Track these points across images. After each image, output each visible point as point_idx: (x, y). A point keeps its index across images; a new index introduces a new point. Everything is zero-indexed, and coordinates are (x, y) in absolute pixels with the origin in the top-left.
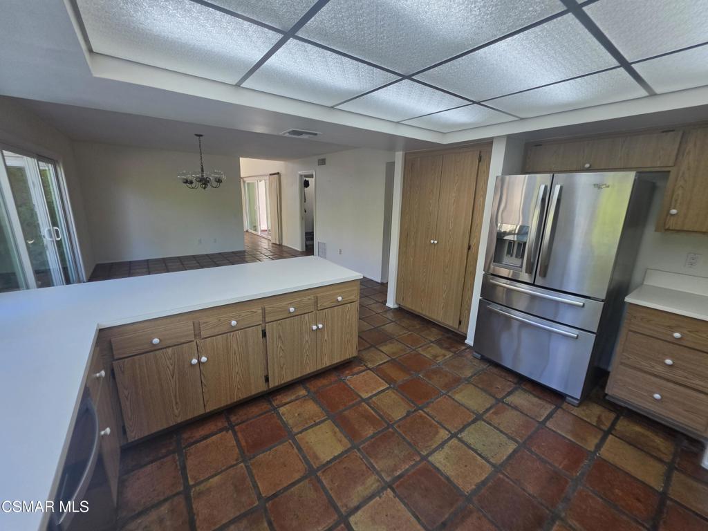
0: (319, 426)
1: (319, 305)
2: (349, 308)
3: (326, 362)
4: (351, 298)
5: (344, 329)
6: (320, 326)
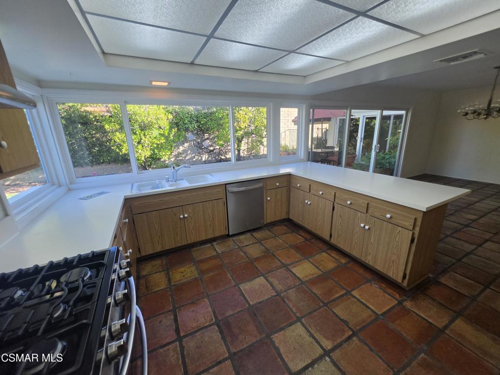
0: (315, 268)
1: (370, 211)
2: (399, 231)
3: (369, 260)
4: (404, 223)
5: (391, 247)
6: (367, 227)
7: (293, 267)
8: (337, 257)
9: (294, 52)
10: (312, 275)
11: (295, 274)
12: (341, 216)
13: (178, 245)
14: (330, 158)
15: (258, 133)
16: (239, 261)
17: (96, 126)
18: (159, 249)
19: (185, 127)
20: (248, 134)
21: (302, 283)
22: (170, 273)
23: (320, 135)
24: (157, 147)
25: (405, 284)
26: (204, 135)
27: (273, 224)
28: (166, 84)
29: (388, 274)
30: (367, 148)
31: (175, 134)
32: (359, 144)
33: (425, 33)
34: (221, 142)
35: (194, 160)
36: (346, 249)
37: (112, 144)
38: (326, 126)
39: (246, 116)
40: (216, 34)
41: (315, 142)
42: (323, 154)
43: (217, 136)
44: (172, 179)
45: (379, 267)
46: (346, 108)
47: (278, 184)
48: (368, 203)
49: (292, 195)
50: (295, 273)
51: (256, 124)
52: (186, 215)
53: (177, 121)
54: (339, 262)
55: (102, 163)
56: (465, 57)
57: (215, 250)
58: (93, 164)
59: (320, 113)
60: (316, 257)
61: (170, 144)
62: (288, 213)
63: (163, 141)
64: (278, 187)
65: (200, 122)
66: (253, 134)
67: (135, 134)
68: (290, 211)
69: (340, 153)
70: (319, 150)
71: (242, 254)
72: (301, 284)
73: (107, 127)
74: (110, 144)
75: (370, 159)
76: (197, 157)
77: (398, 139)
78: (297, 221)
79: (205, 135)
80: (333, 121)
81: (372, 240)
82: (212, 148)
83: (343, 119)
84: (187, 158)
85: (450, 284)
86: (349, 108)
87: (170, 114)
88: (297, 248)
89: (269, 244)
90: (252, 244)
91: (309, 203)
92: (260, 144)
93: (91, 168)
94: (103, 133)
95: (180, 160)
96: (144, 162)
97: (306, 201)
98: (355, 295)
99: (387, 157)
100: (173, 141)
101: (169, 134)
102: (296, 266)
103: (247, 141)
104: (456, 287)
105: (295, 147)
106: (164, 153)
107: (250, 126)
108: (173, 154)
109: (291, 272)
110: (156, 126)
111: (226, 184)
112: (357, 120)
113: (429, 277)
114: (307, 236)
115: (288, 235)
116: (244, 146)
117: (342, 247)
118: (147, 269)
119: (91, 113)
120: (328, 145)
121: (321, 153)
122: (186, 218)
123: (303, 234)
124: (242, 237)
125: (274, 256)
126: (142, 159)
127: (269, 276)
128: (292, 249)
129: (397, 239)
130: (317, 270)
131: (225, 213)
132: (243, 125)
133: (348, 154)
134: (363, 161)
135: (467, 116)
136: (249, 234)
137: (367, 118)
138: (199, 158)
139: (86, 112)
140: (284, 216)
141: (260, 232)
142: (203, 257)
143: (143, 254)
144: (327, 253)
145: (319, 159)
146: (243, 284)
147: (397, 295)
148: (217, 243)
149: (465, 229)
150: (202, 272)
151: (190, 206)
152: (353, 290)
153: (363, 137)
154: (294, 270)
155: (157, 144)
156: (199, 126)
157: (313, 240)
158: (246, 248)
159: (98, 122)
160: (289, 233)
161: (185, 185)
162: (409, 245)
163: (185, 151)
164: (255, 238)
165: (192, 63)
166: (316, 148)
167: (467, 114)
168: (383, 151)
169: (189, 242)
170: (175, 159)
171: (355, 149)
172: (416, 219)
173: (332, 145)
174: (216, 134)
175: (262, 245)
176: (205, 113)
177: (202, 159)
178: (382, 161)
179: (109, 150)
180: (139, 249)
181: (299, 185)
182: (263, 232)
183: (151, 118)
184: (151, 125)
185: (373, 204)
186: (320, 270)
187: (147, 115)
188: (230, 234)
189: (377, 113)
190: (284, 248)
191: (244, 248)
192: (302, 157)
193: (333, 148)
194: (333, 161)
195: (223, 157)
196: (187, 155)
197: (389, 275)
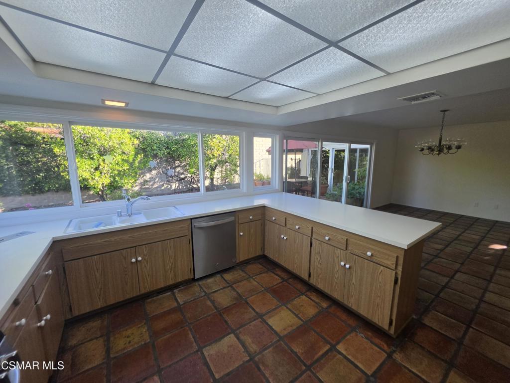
0: (295, 316)
1: (350, 248)
2: (382, 271)
3: (352, 304)
4: (385, 262)
5: (374, 288)
6: (347, 266)
7: (270, 317)
8: (317, 300)
9: (265, 79)
10: (291, 326)
11: (271, 327)
12: (319, 253)
13: (128, 297)
14: (304, 188)
15: (232, 161)
16: (204, 314)
17: (45, 148)
18: (100, 304)
19: (154, 154)
20: (222, 163)
21: (281, 338)
22: (112, 339)
23: (294, 165)
24: (119, 174)
25: (392, 331)
26: (174, 163)
27: (247, 262)
28: (123, 105)
29: (373, 320)
30: (338, 178)
31: (140, 161)
32: (331, 175)
33: (390, 71)
34: (193, 170)
35: (163, 188)
36: (327, 291)
37: (61, 170)
38: (299, 156)
39: (220, 144)
40: (177, 51)
41: (289, 172)
42: (297, 184)
43: (189, 164)
44: (126, 213)
45: (363, 311)
46: (317, 140)
47: (251, 217)
48: (347, 239)
49: (267, 228)
50: (271, 325)
51: (230, 152)
52: (140, 259)
53: (145, 147)
54: (320, 306)
55: (48, 191)
56: (424, 97)
57: (176, 300)
58: (35, 193)
59: (293, 144)
60: (295, 302)
61: (134, 171)
62: (263, 248)
63: (126, 167)
64: (251, 221)
65: (171, 149)
66: (227, 162)
67: (92, 159)
68: (266, 247)
69: (314, 183)
70: (294, 180)
71: (209, 303)
72: (278, 341)
73: (56, 150)
74: (59, 169)
75: (341, 189)
76: (165, 186)
77: (365, 171)
78: (273, 258)
79: (176, 162)
80: (305, 152)
81: (354, 281)
82: (183, 176)
83: (316, 151)
84: (155, 186)
85: (435, 326)
86: (320, 140)
87: (136, 139)
88: (275, 292)
89: (241, 288)
90: (221, 289)
91: (285, 238)
92: (235, 173)
93: (32, 197)
94: (51, 157)
95: (146, 188)
96: (102, 191)
97: (282, 236)
98: (340, 350)
99: (357, 187)
100: (139, 168)
101: (134, 160)
102: (273, 316)
103: (221, 169)
104: (441, 329)
105: (270, 176)
106: (126, 181)
107: (223, 154)
108: (138, 181)
109: (267, 324)
110: (119, 151)
111: (191, 219)
112: (327, 152)
113: (413, 318)
114: (283, 275)
115: (263, 275)
116: (217, 174)
117: (322, 288)
118: (79, 335)
119: (38, 134)
120: (302, 175)
121: (296, 182)
122: (139, 261)
123: (279, 273)
124: (210, 280)
125: (248, 303)
126: (99, 187)
127: (240, 333)
128: (269, 292)
129: (380, 280)
130: (297, 319)
131: (190, 253)
132: (216, 154)
133: (321, 184)
134: (335, 191)
135: (423, 152)
136: (219, 275)
137: (336, 150)
138: (168, 186)
139: (33, 132)
140: (259, 253)
141: (231, 274)
142: (159, 311)
143: (76, 313)
144: (306, 296)
145: (294, 188)
146: (208, 348)
147: (385, 346)
148: (179, 291)
149: (435, 260)
150: (155, 334)
151: (146, 247)
152: (338, 343)
153: (333, 168)
154: (271, 322)
155: (118, 170)
156: (169, 153)
157: (290, 280)
158: (215, 294)
159: (46, 145)
160: (264, 273)
161: (141, 220)
162: (393, 287)
163: (152, 179)
164: (226, 281)
165: (153, 84)
166: (291, 178)
167: (423, 150)
168: (353, 182)
169: (143, 292)
170: (141, 188)
171: (327, 179)
172: (397, 257)
173: (305, 176)
174: (188, 161)
175: (234, 289)
176: (176, 140)
177: (171, 187)
178: (352, 191)
179: (58, 176)
180: (70, 306)
181: (274, 218)
182: (235, 272)
183: (114, 143)
184: (113, 150)
185: (352, 240)
186: (300, 318)
187: (108, 139)
188: (196, 278)
189: (345, 146)
190: (259, 293)
191: (212, 294)
192: (277, 188)
193: (306, 178)
194: (307, 191)
195: (195, 186)
196: (155, 183)
197: (375, 321)
